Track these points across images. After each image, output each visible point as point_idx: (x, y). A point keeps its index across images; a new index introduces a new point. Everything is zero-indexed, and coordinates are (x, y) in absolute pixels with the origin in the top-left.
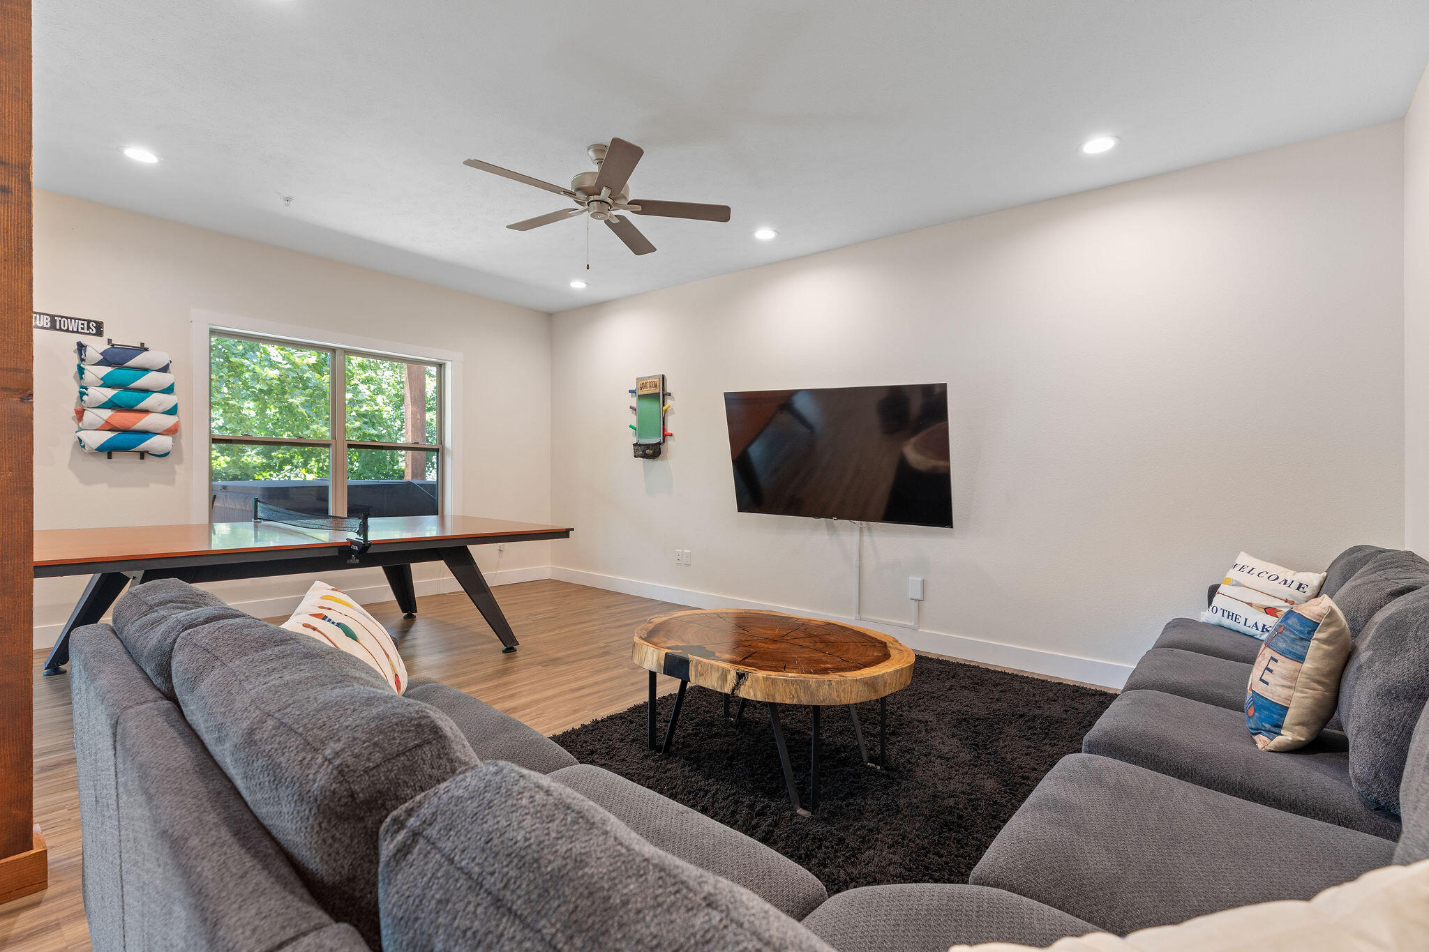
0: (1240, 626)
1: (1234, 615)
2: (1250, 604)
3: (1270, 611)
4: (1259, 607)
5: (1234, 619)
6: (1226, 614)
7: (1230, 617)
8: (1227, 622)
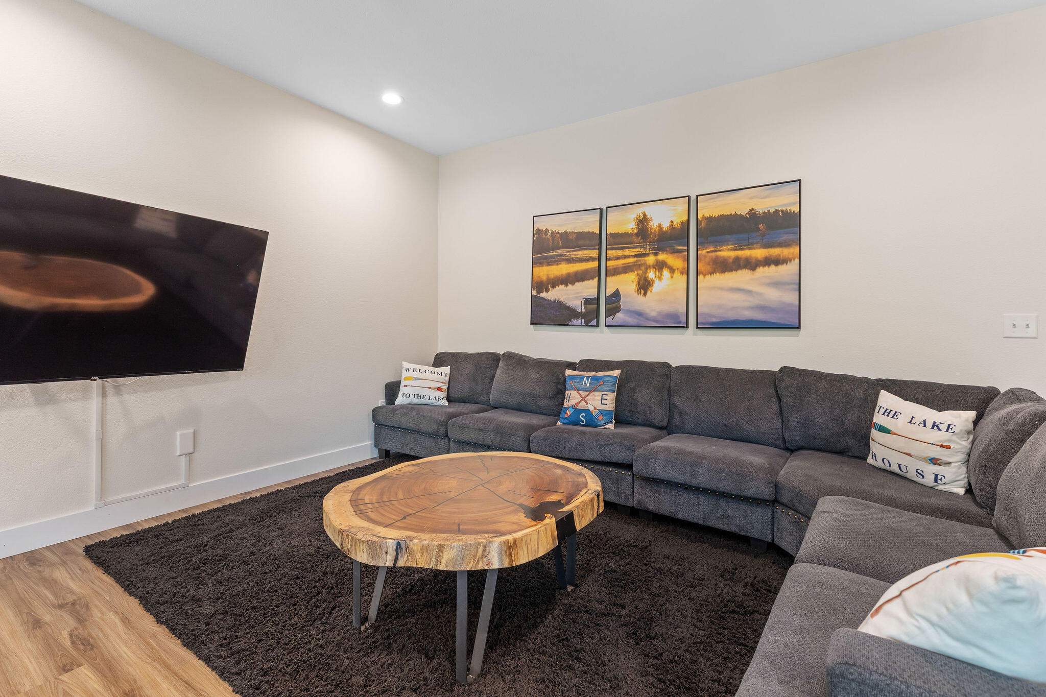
0: (426, 401)
1: (422, 396)
2: (430, 388)
3: (439, 389)
4: (434, 389)
5: (422, 398)
6: (416, 396)
7: (419, 397)
8: (416, 401)
